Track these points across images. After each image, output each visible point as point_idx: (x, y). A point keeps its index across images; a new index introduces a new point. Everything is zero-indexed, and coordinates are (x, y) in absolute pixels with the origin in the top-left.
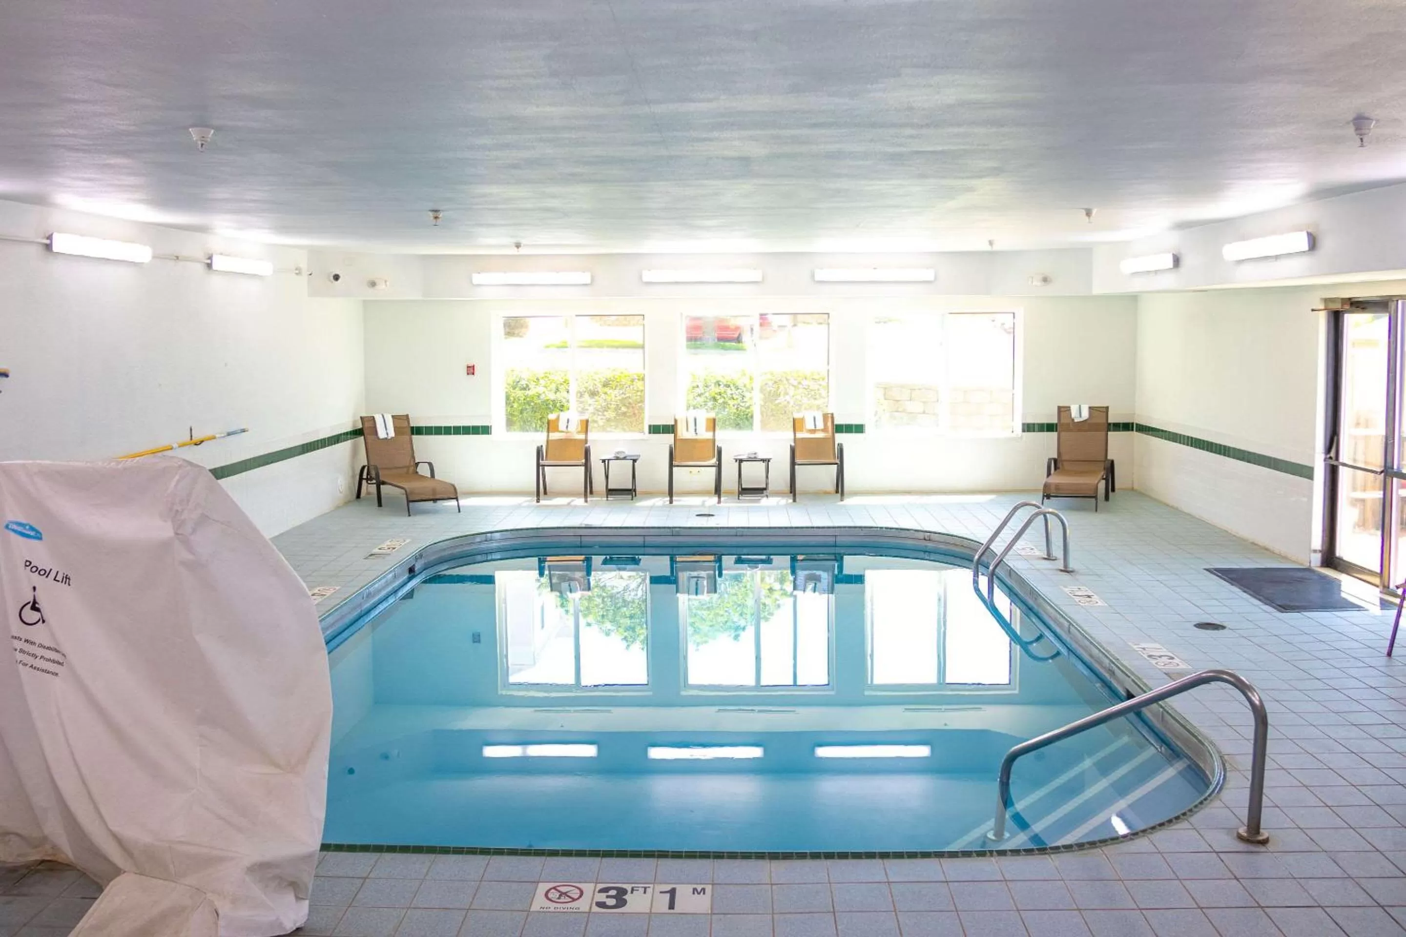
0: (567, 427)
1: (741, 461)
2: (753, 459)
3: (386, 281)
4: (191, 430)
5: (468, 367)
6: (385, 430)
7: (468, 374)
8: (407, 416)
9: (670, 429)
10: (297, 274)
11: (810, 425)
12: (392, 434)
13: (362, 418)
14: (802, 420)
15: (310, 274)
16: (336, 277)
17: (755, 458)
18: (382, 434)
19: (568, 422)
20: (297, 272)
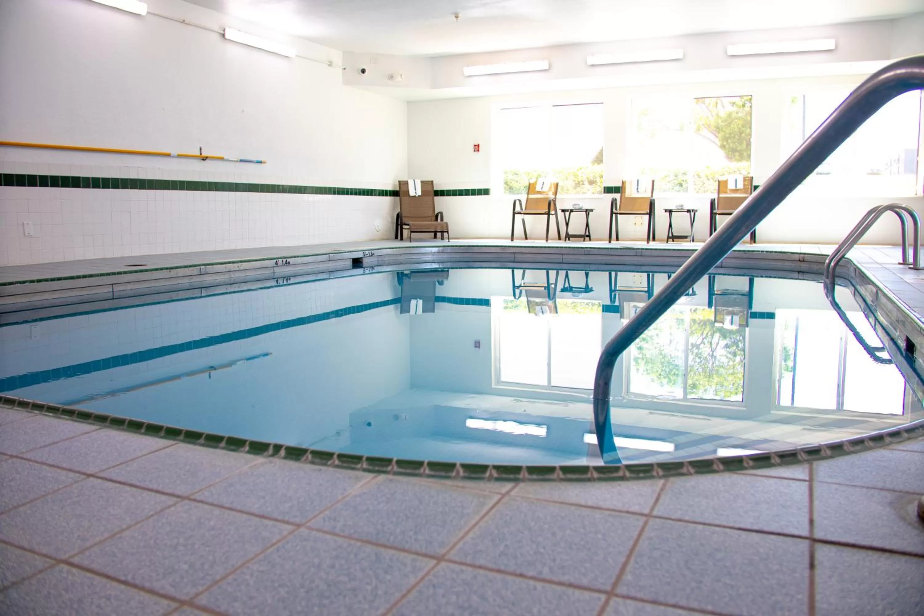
0: (542, 188)
1: (670, 211)
2: (681, 210)
3: (401, 75)
4: (201, 149)
5: (475, 146)
6: (415, 190)
7: (474, 151)
8: (432, 182)
9: (617, 190)
10: (329, 65)
11: (731, 186)
12: (419, 193)
13: (399, 181)
14: (726, 182)
15: (345, 69)
16: (363, 71)
17: (682, 209)
18: (412, 193)
19: (543, 185)
20: (329, 64)
